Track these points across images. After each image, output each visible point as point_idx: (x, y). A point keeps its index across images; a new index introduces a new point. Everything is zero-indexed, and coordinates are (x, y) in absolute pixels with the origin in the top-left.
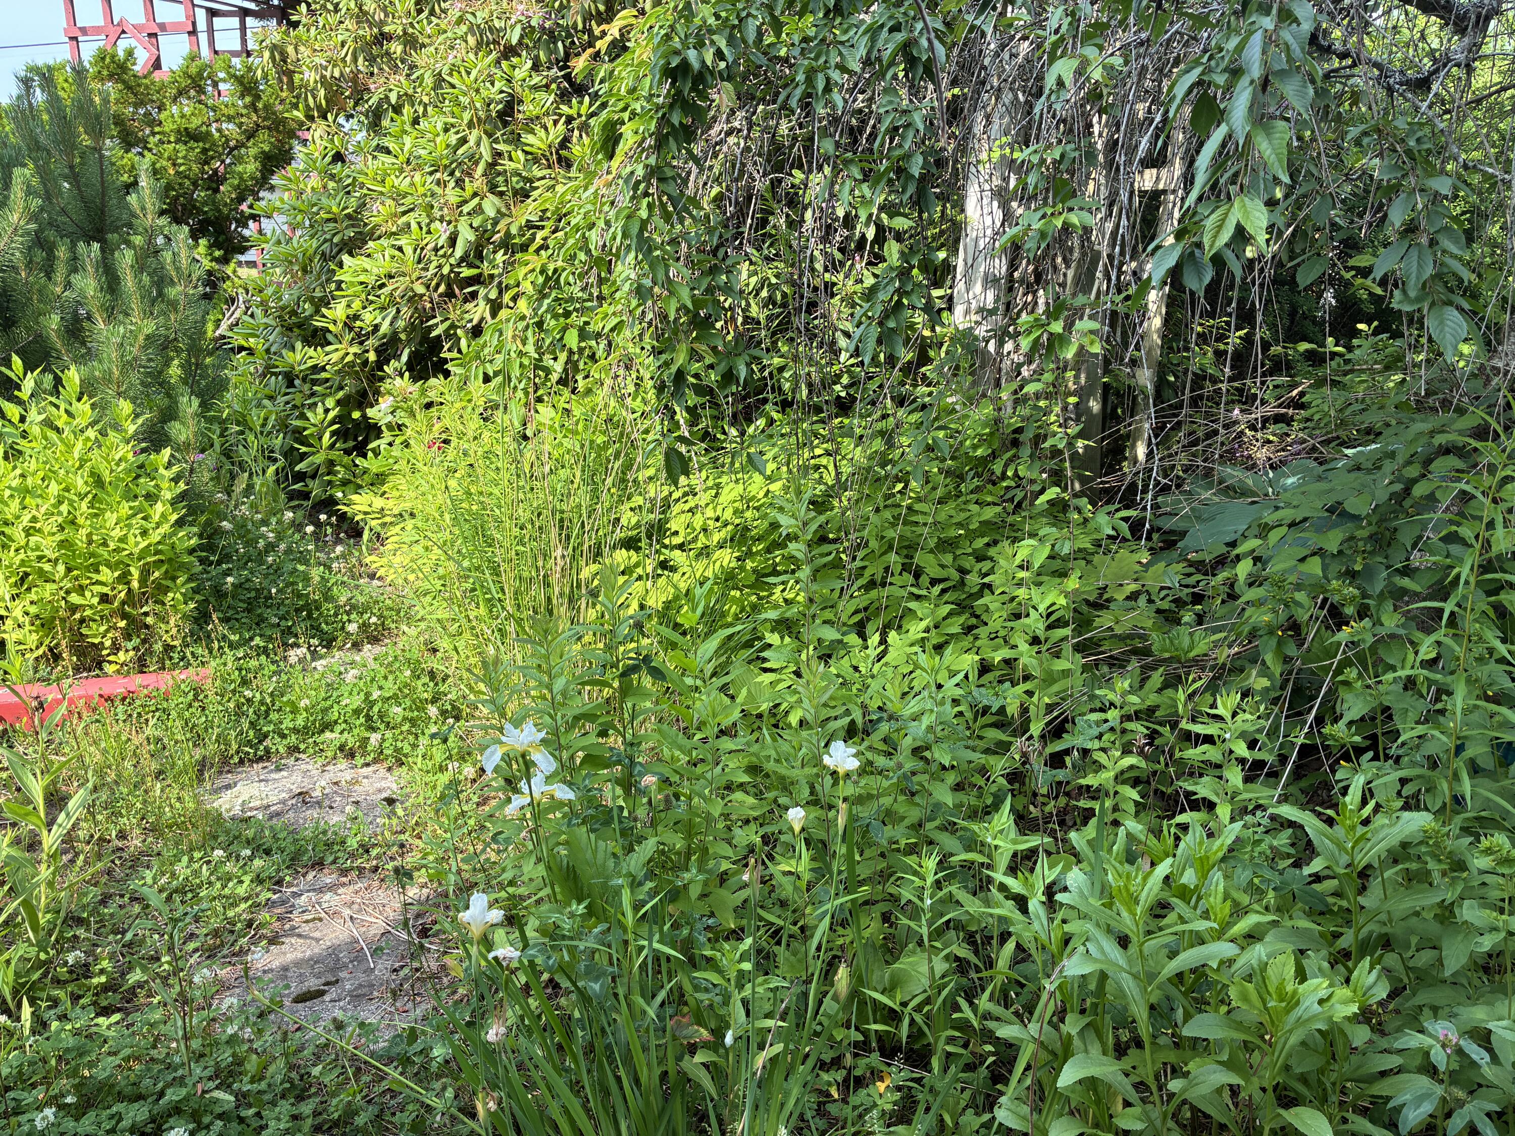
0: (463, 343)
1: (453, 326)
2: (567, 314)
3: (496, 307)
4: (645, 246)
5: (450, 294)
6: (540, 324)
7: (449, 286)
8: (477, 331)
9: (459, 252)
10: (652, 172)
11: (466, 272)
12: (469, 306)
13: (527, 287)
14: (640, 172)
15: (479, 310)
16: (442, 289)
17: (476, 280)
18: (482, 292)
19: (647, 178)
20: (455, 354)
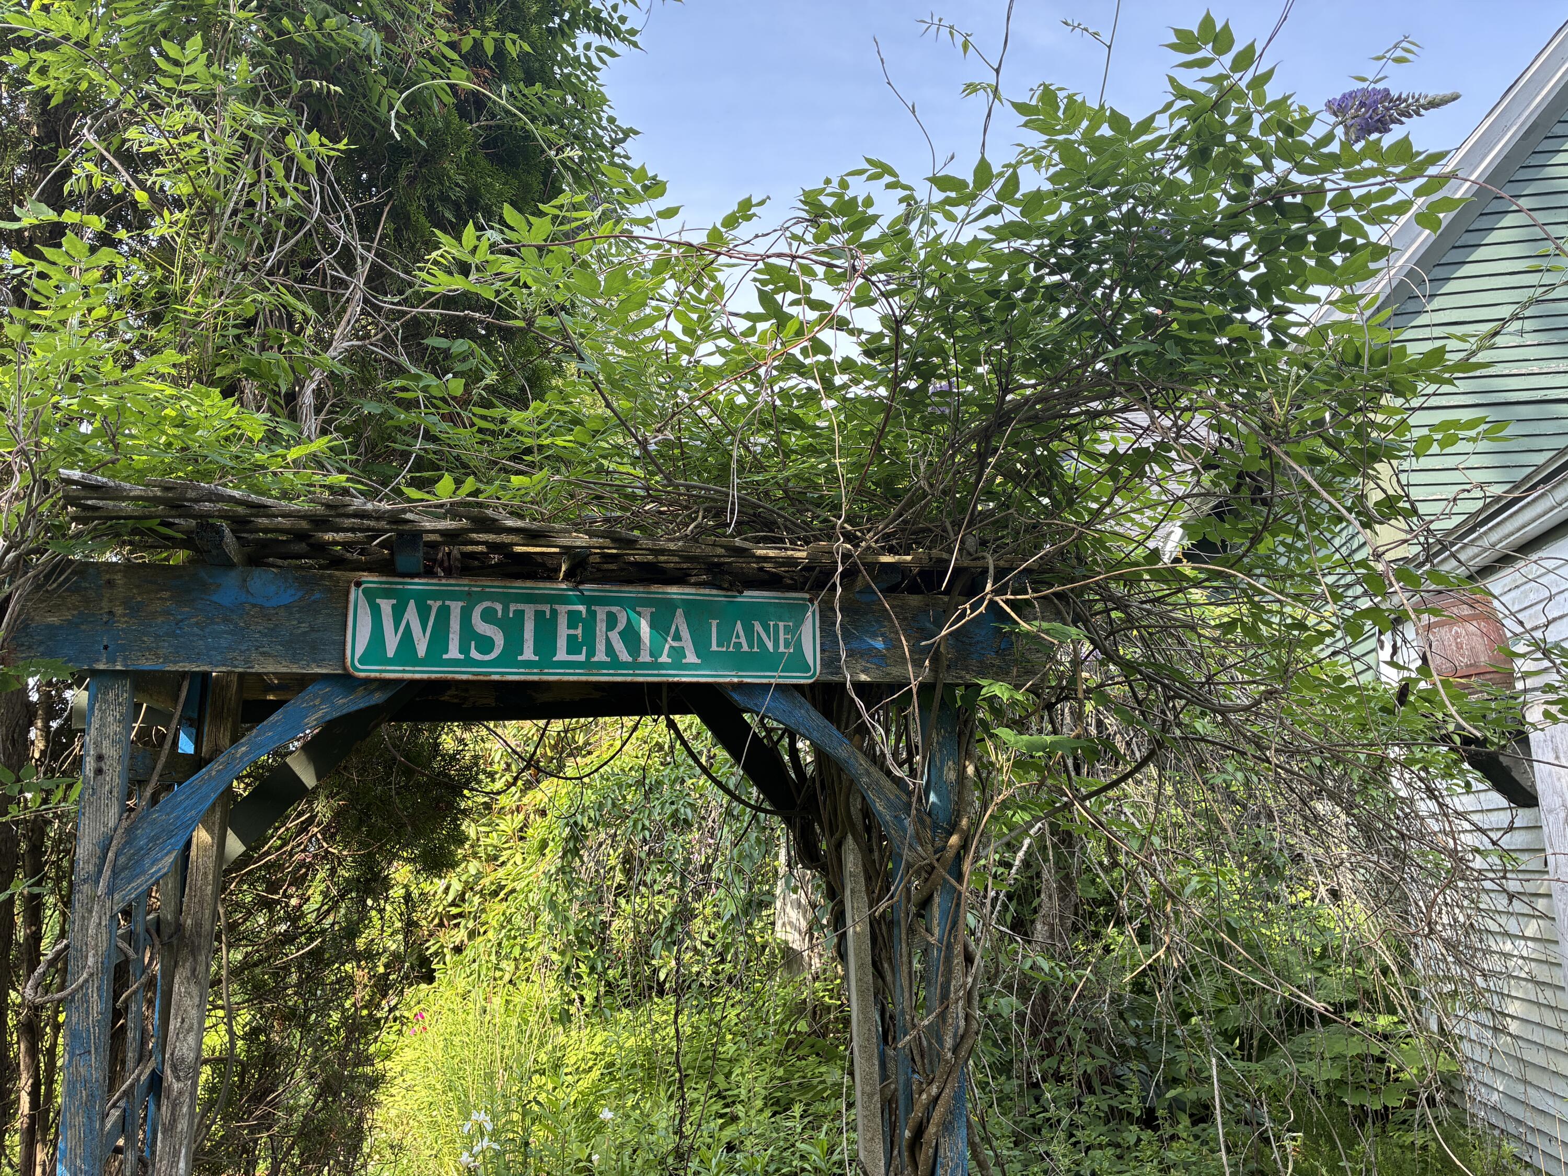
0: (448, 958)
1: (442, 947)
2: (515, 938)
3: (472, 934)
4: (553, 905)
5: (441, 924)
6: (499, 944)
7: (441, 920)
8: (458, 950)
9: (450, 898)
10: (562, 870)
11: (454, 911)
12: (453, 932)
13: (494, 923)
14: (553, 870)
15: (460, 935)
16: (436, 921)
17: (460, 915)
18: (463, 922)
19: (557, 873)
20: (441, 966)
